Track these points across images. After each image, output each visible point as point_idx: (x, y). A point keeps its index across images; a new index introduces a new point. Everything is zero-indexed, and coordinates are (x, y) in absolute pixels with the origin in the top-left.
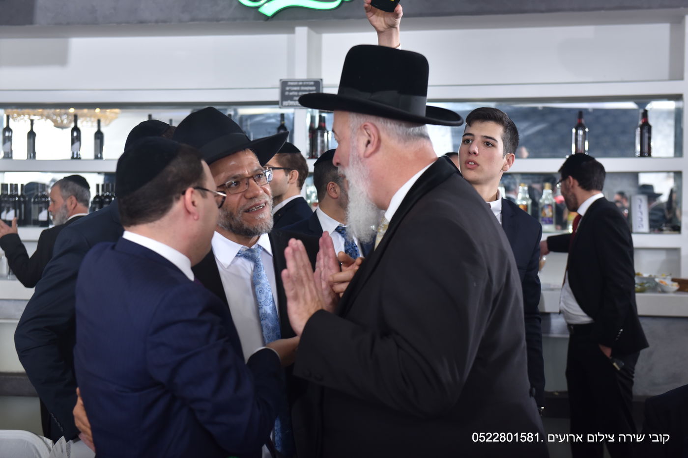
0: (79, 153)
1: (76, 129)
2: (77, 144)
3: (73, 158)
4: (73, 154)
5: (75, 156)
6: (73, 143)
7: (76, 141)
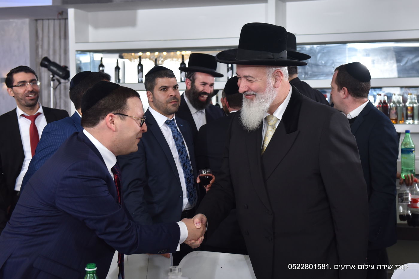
0: (142, 79)
1: (140, 65)
2: (141, 74)
3: (139, 82)
4: (139, 79)
5: (140, 81)
6: (138, 73)
7: (140, 72)
